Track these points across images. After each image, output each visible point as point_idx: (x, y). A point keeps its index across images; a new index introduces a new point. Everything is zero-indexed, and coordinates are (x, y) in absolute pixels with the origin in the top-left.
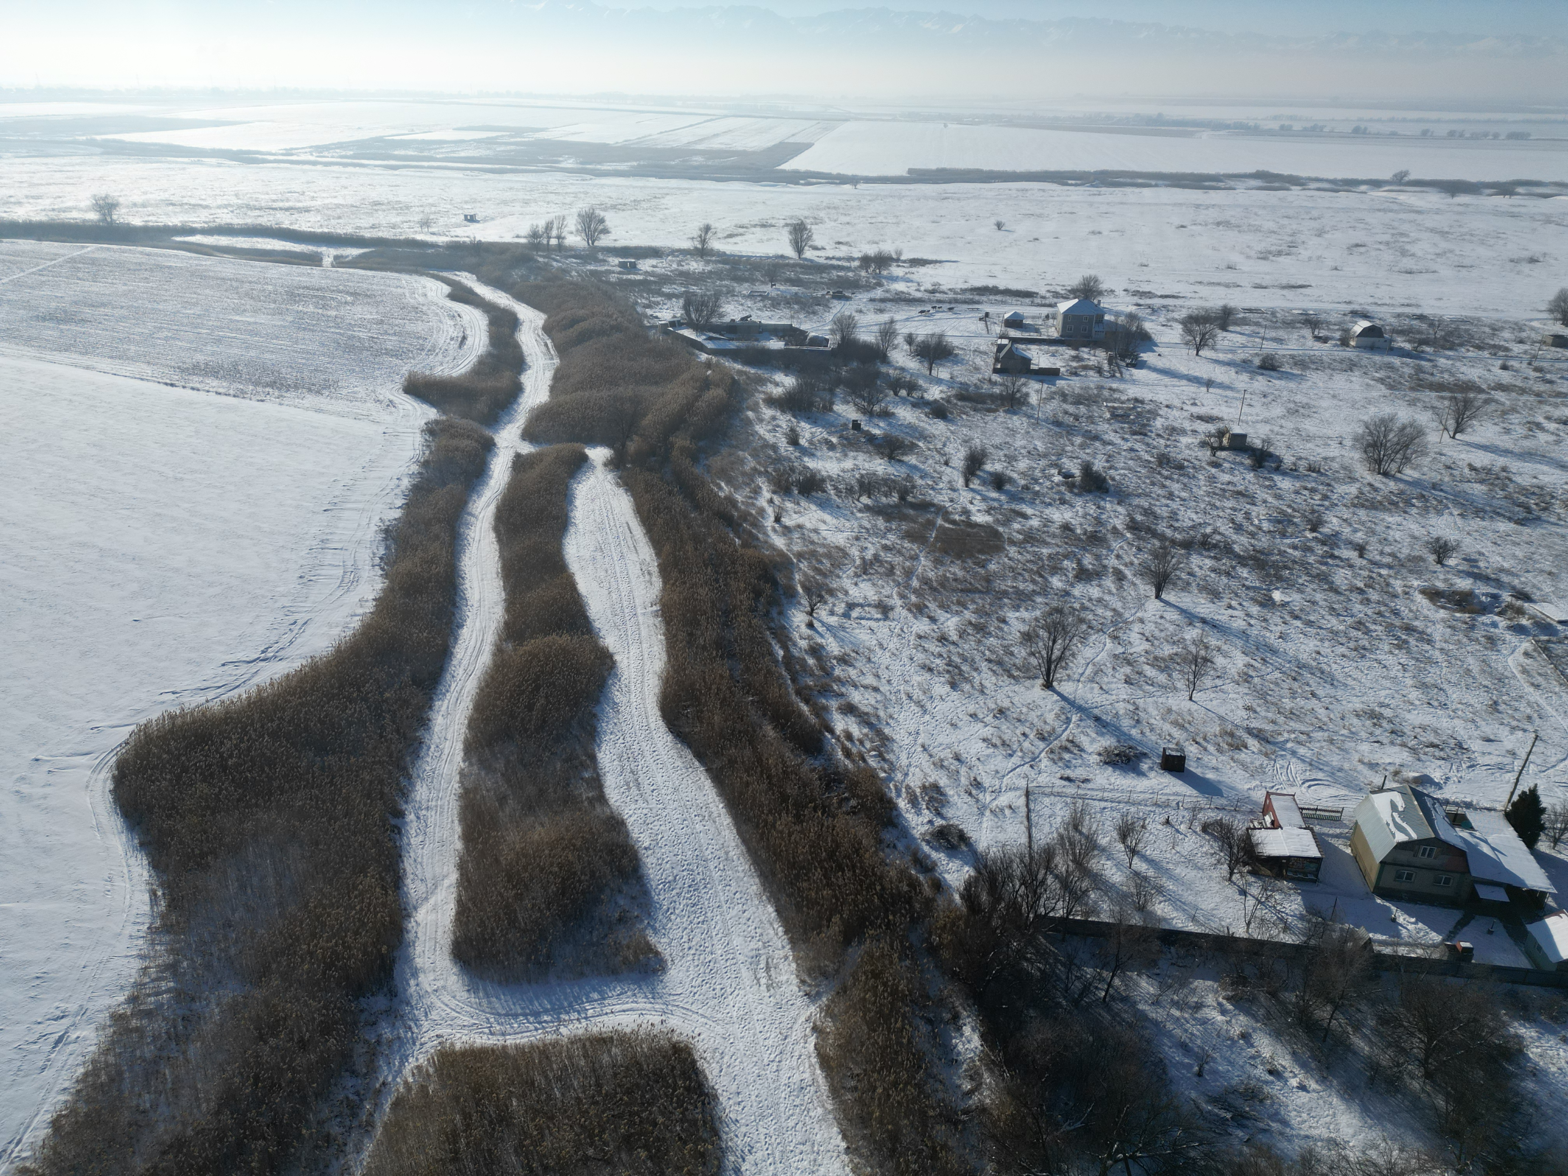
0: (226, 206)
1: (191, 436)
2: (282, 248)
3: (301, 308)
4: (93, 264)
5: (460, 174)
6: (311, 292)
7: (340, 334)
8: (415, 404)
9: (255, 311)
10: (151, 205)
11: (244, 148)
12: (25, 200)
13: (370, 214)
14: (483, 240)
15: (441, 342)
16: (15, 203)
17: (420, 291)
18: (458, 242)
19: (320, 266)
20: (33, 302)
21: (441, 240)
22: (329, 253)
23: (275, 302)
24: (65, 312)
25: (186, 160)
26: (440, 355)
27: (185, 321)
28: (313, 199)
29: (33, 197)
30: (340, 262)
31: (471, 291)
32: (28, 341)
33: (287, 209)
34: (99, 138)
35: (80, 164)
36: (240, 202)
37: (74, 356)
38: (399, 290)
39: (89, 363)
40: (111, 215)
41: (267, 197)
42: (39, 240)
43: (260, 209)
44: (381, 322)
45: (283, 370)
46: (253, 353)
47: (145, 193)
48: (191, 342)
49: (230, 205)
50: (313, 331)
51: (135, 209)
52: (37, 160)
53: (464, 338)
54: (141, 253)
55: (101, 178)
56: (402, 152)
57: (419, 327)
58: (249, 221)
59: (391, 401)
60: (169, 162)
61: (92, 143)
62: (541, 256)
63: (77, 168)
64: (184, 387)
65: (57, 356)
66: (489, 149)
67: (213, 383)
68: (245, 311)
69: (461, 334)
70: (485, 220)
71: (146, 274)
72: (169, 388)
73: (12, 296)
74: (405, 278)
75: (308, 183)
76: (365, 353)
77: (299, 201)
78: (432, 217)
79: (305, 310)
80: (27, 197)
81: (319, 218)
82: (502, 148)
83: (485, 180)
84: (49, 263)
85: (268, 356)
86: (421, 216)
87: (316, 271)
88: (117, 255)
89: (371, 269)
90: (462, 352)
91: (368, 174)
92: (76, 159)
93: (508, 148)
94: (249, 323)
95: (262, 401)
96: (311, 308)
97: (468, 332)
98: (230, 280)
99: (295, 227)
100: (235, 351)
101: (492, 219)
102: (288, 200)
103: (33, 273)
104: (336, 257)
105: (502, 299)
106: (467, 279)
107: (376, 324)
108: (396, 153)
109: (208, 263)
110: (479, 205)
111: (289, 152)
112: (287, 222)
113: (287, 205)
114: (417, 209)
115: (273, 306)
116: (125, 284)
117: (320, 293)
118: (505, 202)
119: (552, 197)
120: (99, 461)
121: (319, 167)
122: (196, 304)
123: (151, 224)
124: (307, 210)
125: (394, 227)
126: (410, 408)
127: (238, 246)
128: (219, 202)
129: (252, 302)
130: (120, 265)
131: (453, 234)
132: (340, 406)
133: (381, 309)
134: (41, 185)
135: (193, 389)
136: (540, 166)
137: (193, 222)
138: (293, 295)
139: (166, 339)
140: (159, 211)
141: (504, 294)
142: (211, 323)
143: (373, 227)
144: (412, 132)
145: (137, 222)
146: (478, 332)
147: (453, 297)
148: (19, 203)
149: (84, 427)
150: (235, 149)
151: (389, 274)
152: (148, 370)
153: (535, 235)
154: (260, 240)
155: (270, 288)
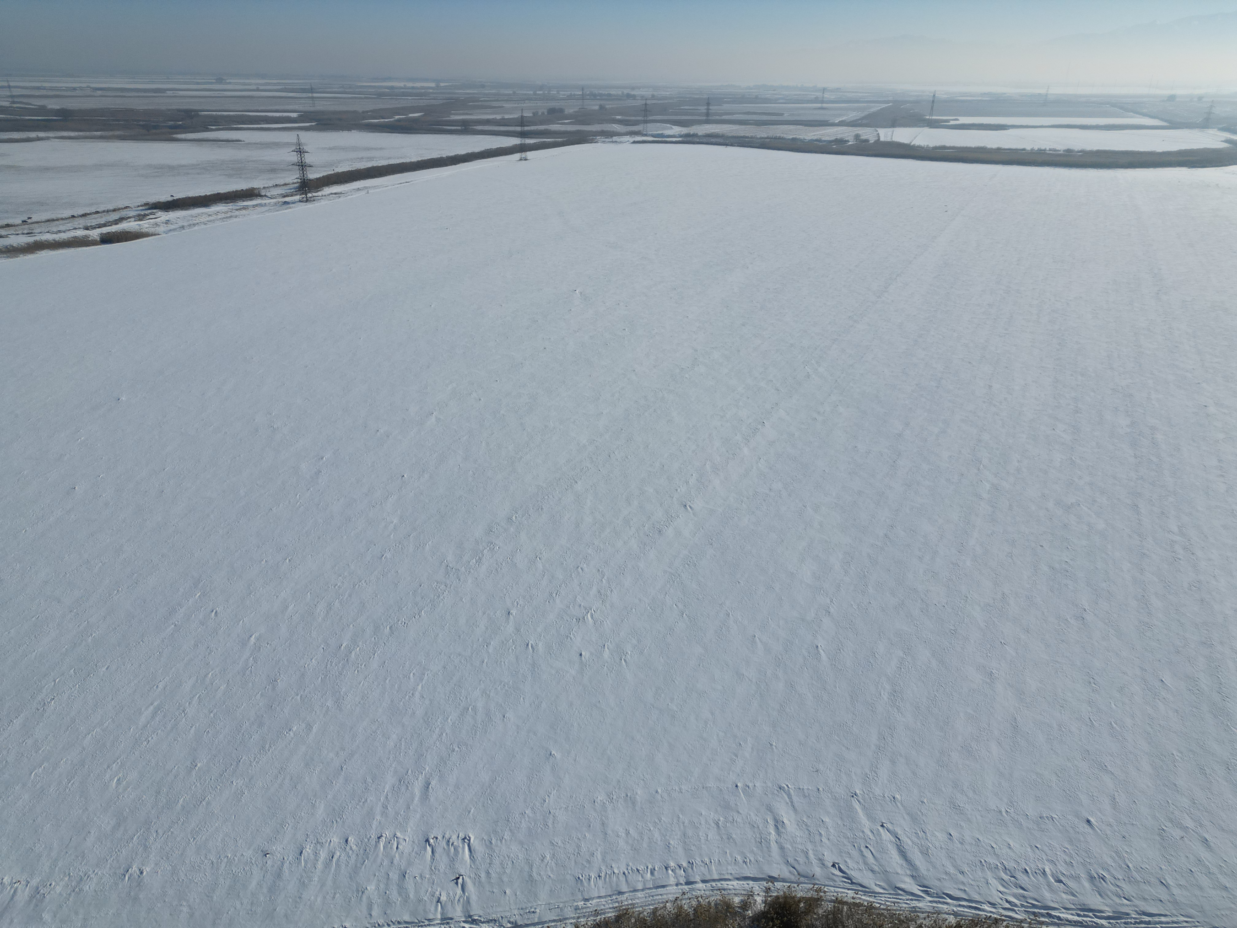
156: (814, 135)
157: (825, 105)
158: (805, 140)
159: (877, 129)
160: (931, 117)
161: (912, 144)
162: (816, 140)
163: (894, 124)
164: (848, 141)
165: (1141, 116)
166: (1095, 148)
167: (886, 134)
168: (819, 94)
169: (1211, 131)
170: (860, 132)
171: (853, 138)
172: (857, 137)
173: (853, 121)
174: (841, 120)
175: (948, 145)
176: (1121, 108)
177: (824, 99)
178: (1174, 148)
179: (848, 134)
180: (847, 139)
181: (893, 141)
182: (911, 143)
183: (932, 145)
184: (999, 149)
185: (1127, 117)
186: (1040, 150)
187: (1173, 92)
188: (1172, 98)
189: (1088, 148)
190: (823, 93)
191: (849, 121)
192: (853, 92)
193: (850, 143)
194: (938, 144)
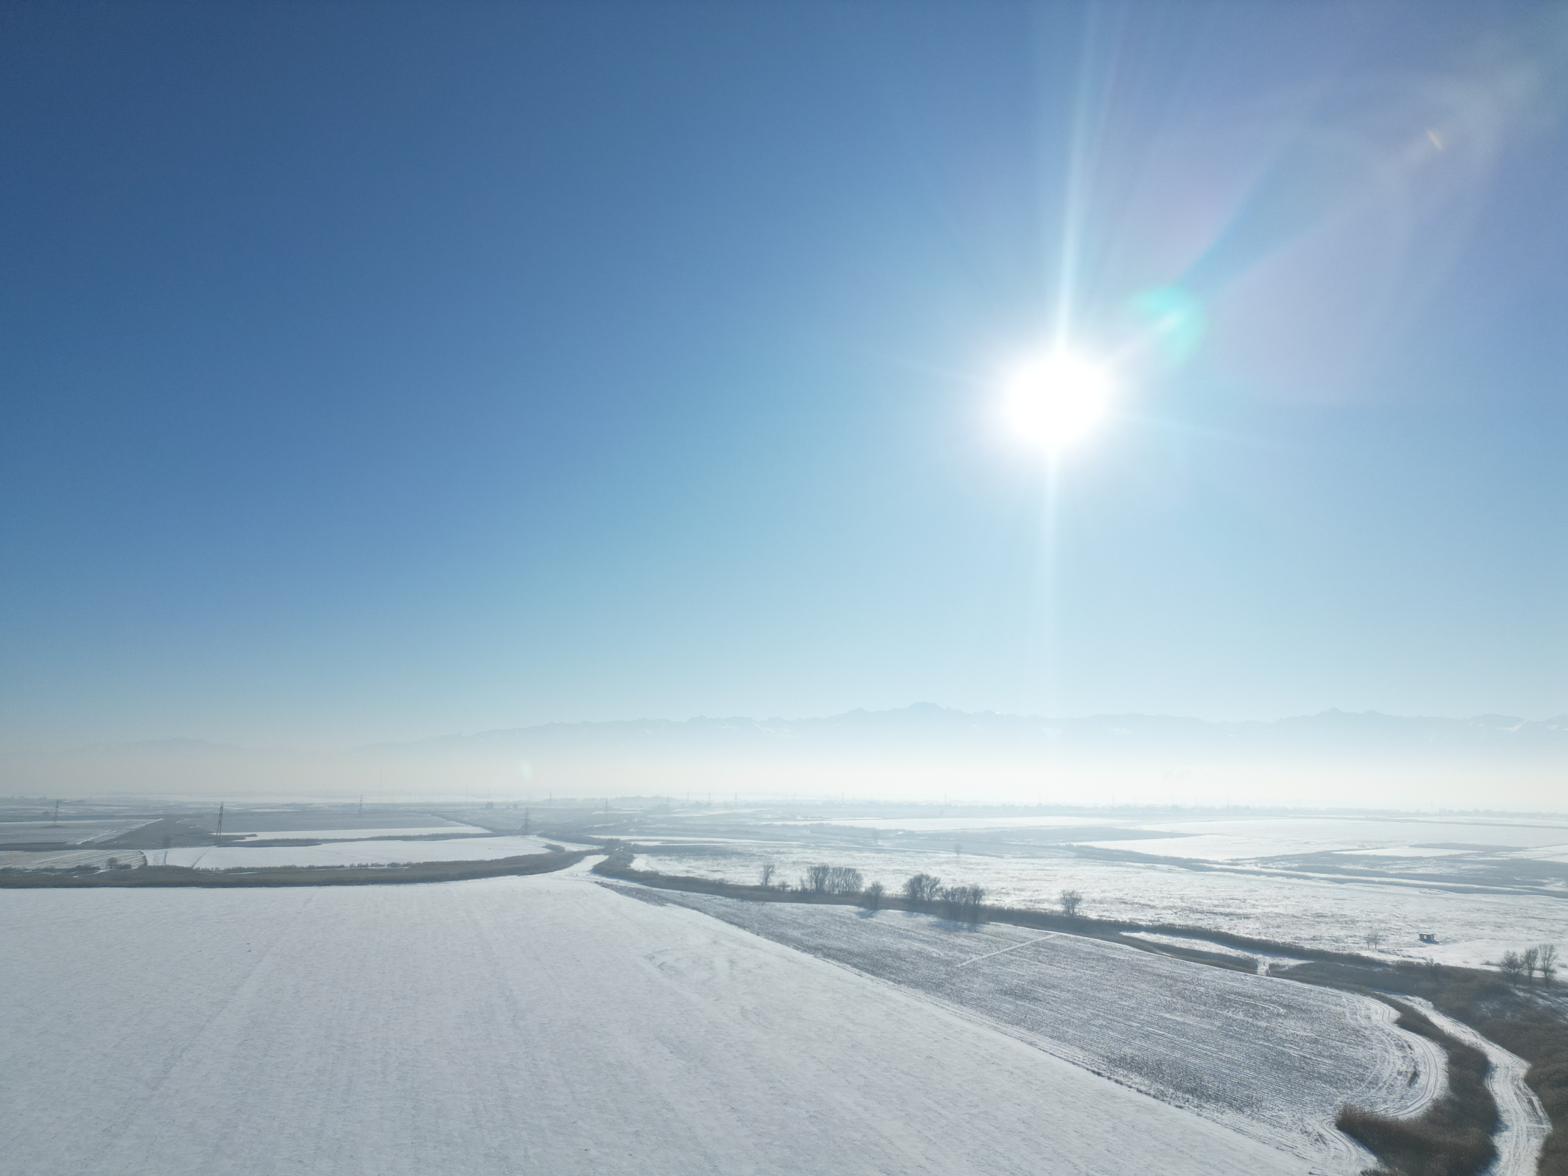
0: (1170, 908)
1: (1108, 1132)
2: (1218, 952)
3: (1230, 1014)
4: (1052, 949)
5: (1416, 892)
6: (1243, 999)
7: (1269, 1048)
8: (1350, 1145)
9: (1185, 1011)
10: (1107, 902)
11: (1193, 857)
12: (1012, 892)
13: (1312, 926)
14: (1443, 964)
15: (1386, 1075)
16: (1005, 894)
17: (1363, 1013)
18: (1412, 963)
19: (1255, 973)
20: (1001, 978)
21: (1391, 959)
22: (1265, 961)
23: (1205, 1004)
24: (1023, 989)
25: (1142, 865)
26: (1384, 1091)
27: (1120, 1012)
28: (1254, 906)
29: (1019, 890)
30: (1275, 971)
31: (1425, 1020)
32: (991, 1011)
33: (1227, 915)
34: (1075, 844)
35: (1056, 865)
36: (1184, 904)
37: (1023, 1030)
38: (1339, 1009)
39: (1033, 1039)
40: (1073, 908)
41: (1209, 902)
42: (1016, 925)
43: (1202, 912)
44: (1316, 1041)
45: (1206, 1078)
46: (1178, 1054)
47: (1104, 891)
48: (1122, 1033)
49: (1174, 907)
50: (1240, 1040)
51: (1094, 905)
52: (1027, 860)
53: (1415, 1075)
54: (1093, 943)
55: (1071, 877)
56: (1351, 867)
57: (1360, 1053)
58: (1190, 923)
59: (1320, 1136)
60: (1127, 866)
61: (1070, 848)
62: (1519, 989)
63: (1055, 868)
64: (1109, 1078)
65: (1010, 1029)
66: (1452, 867)
67: (1136, 1079)
68: (1175, 1009)
69: (1411, 1070)
70: (1446, 941)
71: (1094, 963)
72: (1096, 1076)
73: (986, 970)
74: (1345, 996)
75: (1250, 891)
76: (1295, 1074)
77: (1241, 908)
78: (1381, 933)
79: (1235, 1017)
80: (1014, 889)
81: (1258, 926)
82: (1468, 867)
83: (1447, 899)
84: (1019, 945)
85: (1192, 1060)
86: (1369, 931)
87: (1250, 978)
88: (1072, 944)
89: (1308, 982)
90: (1412, 1091)
91: (1312, 886)
92: (1055, 861)
93: (1476, 867)
94: (1178, 1023)
95: (1181, 1107)
96: (1241, 1016)
97: (1421, 1068)
98: (1166, 977)
99: (1234, 932)
100: (1161, 1049)
101: (1455, 941)
102: (1229, 906)
103: (1005, 952)
104: (1272, 966)
105: (1467, 1035)
106: (1422, 1006)
107: (1310, 1042)
108: (1344, 867)
109: (1148, 959)
110: (1439, 925)
111: (1234, 862)
112: (1226, 927)
113: (1228, 910)
114: (1364, 925)
115: (1203, 1008)
116: (1075, 971)
117: (1251, 1001)
118: (1471, 924)
119: (1535, 923)
120: (1024, 1139)
121: (1263, 877)
122: (1131, 997)
123: (1104, 919)
124: (1247, 917)
125: (1337, 940)
126: (1343, 1148)
127: (1177, 945)
128: (1165, 904)
129: (1183, 1001)
130: (1073, 952)
131: (1406, 954)
132: (1262, 1129)
133: (1316, 1026)
134: (1027, 880)
135: (1117, 1081)
136: (1517, 888)
137: (1139, 919)
138: (1224, 1000)
139: (1101, 1027)
140: (1113, 908)
141: (1469, 1030)
142: (1142, 1017)
143: (1314, 939)
144: (1363, 848)
145: (1093, 916)
146: (1433, 1070)
147: (1402, 1023)
148: (1008, 894)
149: (1018, 1101)
150: (1185, 857)
151: (1328, 989)
152: (1080, 1055)
153: (1511, 963)
154: (1198, 941)
155: (1202, 989)
156: (40, 863)
157: (59, 822)
158: (27, 870)
159: (142, 851)
160: (219, 834)
161: (195, 868)
162: (46, 870)
163: (167, 843)
164: (100, 869)
165: (464, 825)
166: (422, 861)
167: (154, 857)
168: (51, 809)
169: (531, 838)
170: (115, 856)
171: (105, 864)
172: (112, 862)
173: (105, 842)
174: (85, 841)
175: (245, 866)
176: (443, 817)
177: (58, 815)
178: (501, 856)
179: (98, 859)
180: (96, 866)
181: (166, 865)
182: (193, 866)
183: (222, 867)
184: (311, 869)
185: (450, 826)
186: (360, 866)
187: (490, 800)
188: (490, 805)
189: (415, 861)
190: (57, 807)
191: (99, 842)
192: (103, 805)
193: (102, 871)
194: (231, 866)
